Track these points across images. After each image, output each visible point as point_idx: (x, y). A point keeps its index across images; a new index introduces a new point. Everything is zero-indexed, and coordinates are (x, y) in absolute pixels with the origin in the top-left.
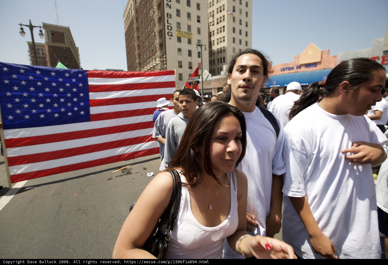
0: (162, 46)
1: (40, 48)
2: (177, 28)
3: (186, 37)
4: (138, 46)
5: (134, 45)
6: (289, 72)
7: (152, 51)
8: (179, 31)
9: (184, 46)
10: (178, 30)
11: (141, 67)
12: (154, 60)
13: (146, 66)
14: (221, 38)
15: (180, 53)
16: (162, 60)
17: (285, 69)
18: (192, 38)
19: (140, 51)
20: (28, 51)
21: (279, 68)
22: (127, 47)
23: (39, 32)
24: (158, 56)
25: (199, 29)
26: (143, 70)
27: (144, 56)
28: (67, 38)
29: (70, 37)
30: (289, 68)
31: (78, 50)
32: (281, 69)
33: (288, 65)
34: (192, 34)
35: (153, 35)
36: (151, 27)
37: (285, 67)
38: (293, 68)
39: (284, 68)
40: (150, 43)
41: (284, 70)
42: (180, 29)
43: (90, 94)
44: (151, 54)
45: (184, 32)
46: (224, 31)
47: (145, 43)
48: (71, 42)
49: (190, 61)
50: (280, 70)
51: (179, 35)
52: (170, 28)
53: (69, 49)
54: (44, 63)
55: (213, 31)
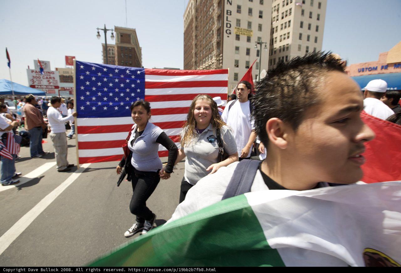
0: (220, 44)
1: (111, 48)
2: (237, 25)
3: (245, 34)
4: (196, 44)
5: (191, 44)
6: (370, 73)
7: (209, 50)
8: (239, 29)
9: (243, 44)
10: (237, 27)
11: (197, 65)
12: (210, 59)
13: (202, 65)
14: (285, 35)
15: (237, 52)
16: (218, 59)
17: (365, 70)
18: (252, 35)
19: (197, 50)
20: (102, 52)
21: (356, 69)
22: (185, 46)
23: (111, 35)
24: (214, 55)
25: (260, 26)
26: (198, 68)
27: (200, 55)
28: (133, 39)
29: (135, 38)
30: (370, 68)
31: (141, 49)
32: (359, 69)
33: (369, 65)
34: (252, 31)
35: (211, 34)
36: (209, 25)
37: (364, 67)
38: (376, 69)
39: (363, 69)
40: (208, 42)
41: (363, 71)
42: (240, 26)
43: (146, 90)
44: (208, 53)
45: (244, 29)
46: (289, 26)
47: (202, 42)
48: (136, 42)
49: (248, 60)
50: (357, 70)
51: (238, 33)
52: (229, 26)
53: (134, 49)
54: (113, 62)
55: (277, 27)
